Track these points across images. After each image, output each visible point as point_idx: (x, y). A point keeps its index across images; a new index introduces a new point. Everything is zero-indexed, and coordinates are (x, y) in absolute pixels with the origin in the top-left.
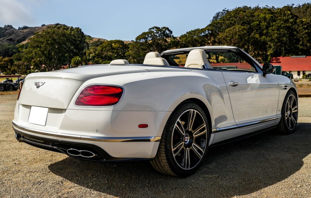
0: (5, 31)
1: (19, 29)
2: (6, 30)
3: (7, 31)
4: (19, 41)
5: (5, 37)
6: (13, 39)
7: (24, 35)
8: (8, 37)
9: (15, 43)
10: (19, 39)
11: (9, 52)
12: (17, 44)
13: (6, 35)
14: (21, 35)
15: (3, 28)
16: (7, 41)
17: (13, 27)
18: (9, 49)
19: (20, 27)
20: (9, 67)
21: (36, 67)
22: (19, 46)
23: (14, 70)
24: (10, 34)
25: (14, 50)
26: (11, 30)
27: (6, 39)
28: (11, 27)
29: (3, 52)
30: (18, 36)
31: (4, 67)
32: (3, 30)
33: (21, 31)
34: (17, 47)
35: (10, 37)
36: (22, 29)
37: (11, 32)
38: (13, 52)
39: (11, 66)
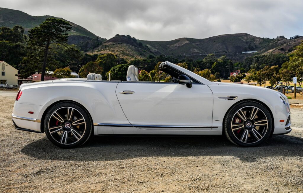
0: (277, 42)
1: (290, 39)
2: (279, 40)
3: (279, 42)
4: (290, 50)
5: (277, 47)
6: (284, 49)
7: (295, 45)
8: (280, 47)
9: (286, 52)
10: (290, 48)
11: (280, 61)
12: (288, 53)
13: (278, 45)
14: (292, 44)
15: (275, 39)
16: (279, 51)
17: (285, 37)
18: (279, 58)
19: (292, 37)
20: (275, 75)
21: (300, 75)
22: (290, 55)
23: (279, 77)
24: (282, 44)
25: (284, 59)
26: (283, 40)
27: (277, 49)
28: (283, 37)
29: (274, 61)
30: (289, 45)
31: (269, 75)
32: (275, 41)
33: (293, 41)
34: (288, 55)
35: (281, 47)
36: (294, 39)
37: (283, 42)
38: (283, 60)
39: (276, 74)
